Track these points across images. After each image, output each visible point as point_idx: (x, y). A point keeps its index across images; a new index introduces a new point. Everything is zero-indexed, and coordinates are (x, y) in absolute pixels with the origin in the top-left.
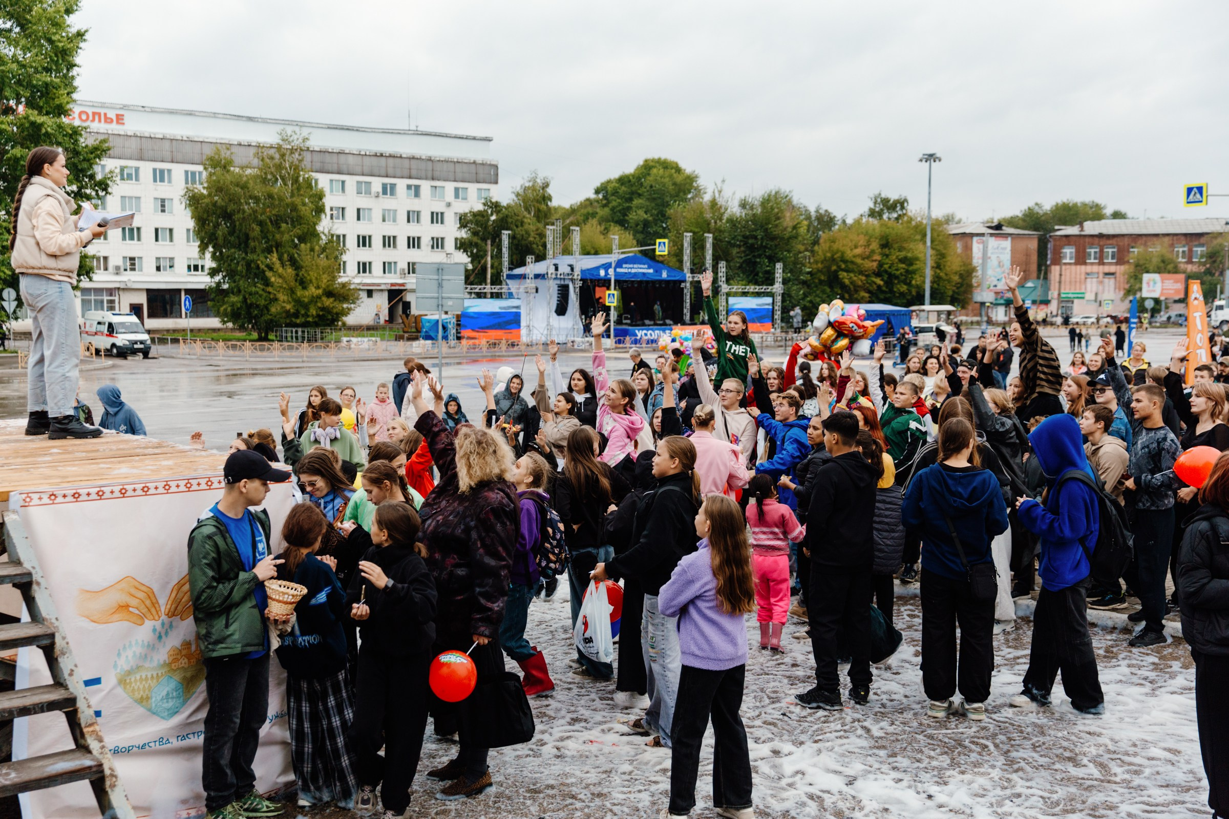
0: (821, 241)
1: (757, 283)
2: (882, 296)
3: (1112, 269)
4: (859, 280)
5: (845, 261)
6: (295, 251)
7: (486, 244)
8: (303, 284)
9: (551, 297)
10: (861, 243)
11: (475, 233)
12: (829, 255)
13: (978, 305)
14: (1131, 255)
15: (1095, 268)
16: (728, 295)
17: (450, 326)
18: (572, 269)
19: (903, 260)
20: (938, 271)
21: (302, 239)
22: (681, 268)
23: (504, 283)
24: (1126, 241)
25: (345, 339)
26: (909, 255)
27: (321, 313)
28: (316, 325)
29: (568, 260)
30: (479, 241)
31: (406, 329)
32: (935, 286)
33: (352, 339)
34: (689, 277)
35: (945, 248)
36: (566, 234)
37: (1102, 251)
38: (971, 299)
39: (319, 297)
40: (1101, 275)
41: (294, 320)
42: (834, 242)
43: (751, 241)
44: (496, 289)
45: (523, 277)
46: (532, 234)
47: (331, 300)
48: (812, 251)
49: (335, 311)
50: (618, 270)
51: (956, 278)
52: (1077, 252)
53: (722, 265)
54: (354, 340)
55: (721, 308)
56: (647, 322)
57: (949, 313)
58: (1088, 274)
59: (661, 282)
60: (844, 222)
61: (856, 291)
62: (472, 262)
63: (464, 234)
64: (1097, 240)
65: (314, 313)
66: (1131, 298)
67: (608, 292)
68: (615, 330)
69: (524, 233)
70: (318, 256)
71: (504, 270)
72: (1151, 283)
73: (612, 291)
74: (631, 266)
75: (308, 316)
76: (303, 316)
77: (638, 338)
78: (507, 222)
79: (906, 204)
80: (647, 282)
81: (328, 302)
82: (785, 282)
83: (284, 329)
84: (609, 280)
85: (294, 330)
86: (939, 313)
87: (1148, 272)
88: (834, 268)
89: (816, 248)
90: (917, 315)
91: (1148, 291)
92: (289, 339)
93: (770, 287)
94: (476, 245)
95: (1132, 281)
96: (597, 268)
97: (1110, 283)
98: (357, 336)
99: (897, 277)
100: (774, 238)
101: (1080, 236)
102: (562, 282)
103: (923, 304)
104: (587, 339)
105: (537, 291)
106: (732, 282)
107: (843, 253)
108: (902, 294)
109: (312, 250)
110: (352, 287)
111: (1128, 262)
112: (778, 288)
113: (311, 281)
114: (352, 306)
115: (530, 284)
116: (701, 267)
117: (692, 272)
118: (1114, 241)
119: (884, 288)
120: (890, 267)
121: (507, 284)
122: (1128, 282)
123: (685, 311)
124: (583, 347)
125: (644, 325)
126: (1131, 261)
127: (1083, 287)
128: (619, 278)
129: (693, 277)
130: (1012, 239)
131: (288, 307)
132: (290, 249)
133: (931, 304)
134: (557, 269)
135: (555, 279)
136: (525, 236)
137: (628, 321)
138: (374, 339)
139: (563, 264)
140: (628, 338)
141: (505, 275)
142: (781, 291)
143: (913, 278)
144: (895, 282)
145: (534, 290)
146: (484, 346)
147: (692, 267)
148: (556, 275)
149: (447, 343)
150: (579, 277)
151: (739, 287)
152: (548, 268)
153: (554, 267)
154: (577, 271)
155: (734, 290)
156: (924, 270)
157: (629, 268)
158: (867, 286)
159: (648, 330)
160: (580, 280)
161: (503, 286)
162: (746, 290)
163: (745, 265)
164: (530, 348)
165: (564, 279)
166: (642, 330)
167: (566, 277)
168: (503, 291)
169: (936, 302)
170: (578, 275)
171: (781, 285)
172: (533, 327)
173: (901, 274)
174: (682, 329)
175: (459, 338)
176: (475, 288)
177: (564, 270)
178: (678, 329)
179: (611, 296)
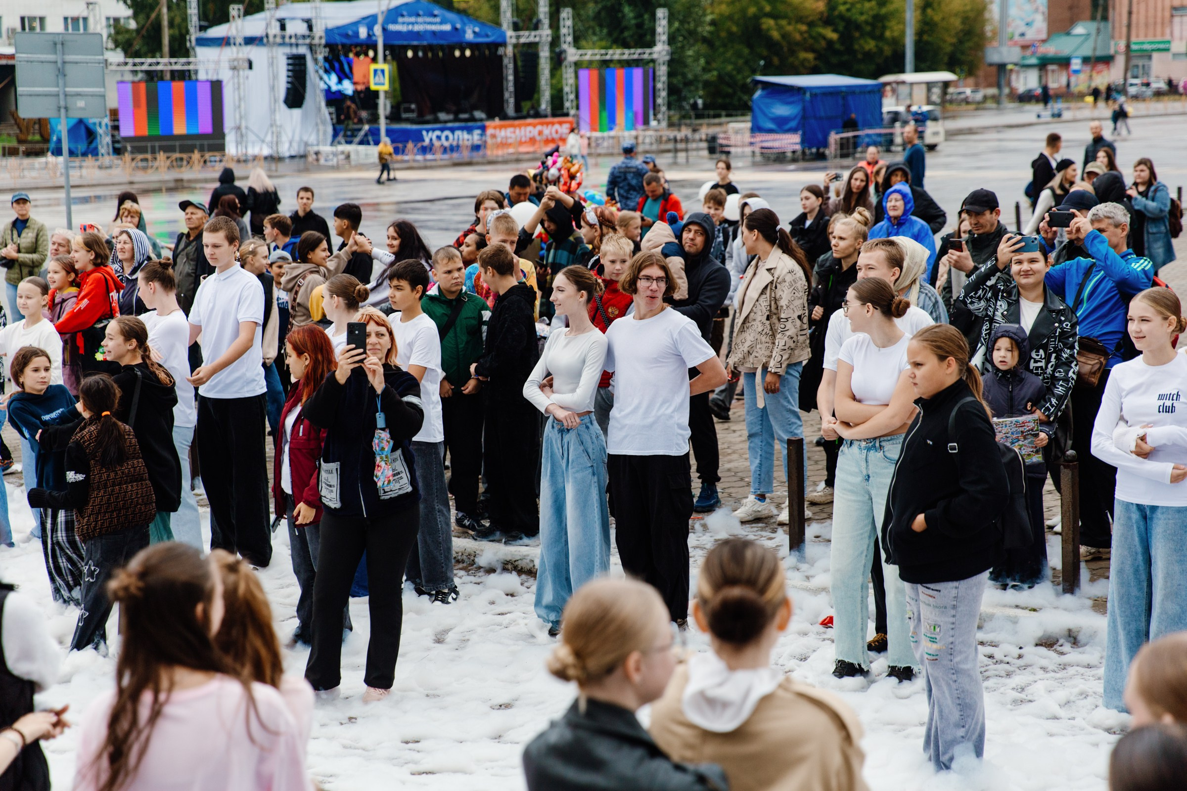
1: (626, 45)
2: (834, 60)
4: (796, 31)
9: (276, 77)
13: (994, 69)
17: (100, 131)
18: (310, 28)
22: (498, 24)
23: (192, 53)
29: (303, 10)
31: (22, 137)
34: (510, 35)
38: (983, 57)
44: (179, 64)
45: (224, 42)
50: (390, 27)
51: (956, 24)
53: (566, 14)
55: (567, 89)
56: (442, 116)
57: (946, 85)
58: (1175, 9)
59: (465, 45)
61: (793, 52)
62: (135, 16)
67: (373, 67)
71: (192, 30)
73: (381, 65)
74: (412, 19)
77: (428, 143)
80: (440, 47)
82: (671, 40)
84: (375, 45)
86: (929, 85)
90: (894, 91)
93: (648, 51)
96: (354, 24)
99: (858, 27)
102: (294, 51)
103: (902, 71)
104: (339, 148)
105: (250, 67)
106: (583, 43)
108: (868, 56)
112: (660, 50)
115: (238, 53)
116: (531, 19)
117: (516, 27)
119: (838, 46)
120: (848, 10)
121: (197, 56)
123: (507, 95)
124: (334, 162)
125: (437, 121)
127: (1168, 31)
128: (390, 40)
129: (518, 37)
133: (917, 69)
134: (283, 27)
135: (283, 44)
137: (413, 115)
139: (293, 19)
140: (410, 145)
141: (193, 38)
142: (667, 58)
143: (884, 28)
144: (857, 34)
145: (247, 65)
146: (162, 164)
147: (515, 19)
148: (283, 37)
149: (97, 160)
150: (323, 41)
151: (596, 51)
152: (267, 26)
153: (278, 24)
154: (319, 31)
155: (587, 58)
156: (904, 11)
157: (409, 24)
158: (811, 41)
159: (442, 130)
160: (325, 46)
161: (191, 59)
162: (608, 57)
163: (603, 14)
164: (242, 165)
165: (297, 45)
166: (434, 130)
167: (301, 41)
168: (191, 67)
169: (923, 66)
170: (321, 38)
171: (667, 47)
172: (247, 128)
173: (866, 22)
174: (501, 127)
175: (118, 151)
176: (142, 64)
177: (296, 28)
178: (495, 128)
179: (379, 73)
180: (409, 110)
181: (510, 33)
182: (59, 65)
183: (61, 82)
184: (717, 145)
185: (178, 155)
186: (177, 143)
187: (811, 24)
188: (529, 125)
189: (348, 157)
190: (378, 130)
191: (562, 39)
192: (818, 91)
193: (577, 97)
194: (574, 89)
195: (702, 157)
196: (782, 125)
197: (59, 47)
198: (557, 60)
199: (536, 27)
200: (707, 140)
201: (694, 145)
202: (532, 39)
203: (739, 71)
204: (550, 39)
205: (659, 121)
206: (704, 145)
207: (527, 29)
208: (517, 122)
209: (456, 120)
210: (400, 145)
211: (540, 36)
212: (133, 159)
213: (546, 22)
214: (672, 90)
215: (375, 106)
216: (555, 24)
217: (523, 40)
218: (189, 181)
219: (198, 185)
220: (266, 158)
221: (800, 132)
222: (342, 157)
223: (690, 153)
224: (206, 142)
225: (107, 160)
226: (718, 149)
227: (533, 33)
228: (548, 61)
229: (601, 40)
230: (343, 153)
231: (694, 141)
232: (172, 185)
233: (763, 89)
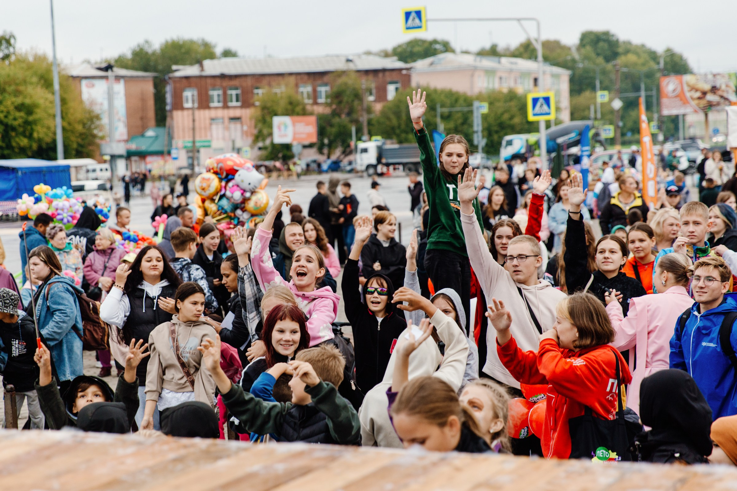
3: (237, 113)
14: (256, 97)
15: (220, 113)
19: (19, 108)
24: (249, 82)
26: (27, 101)
37: (225, 94)
38: (100, 150)
40: (226, 120)
51: (79, 128)
52: (200, 95)
58: (212, 119)
64: (218, 81)
66: (260, 144)
72: (283, 128)
79: (12, 41)
87: (276, 115)
91: (281, 136)
95: (260, 125)
97: (236, 130)
99: (14, 129)
101: (201, 77)
111: (253, 105)
118: (236, 82)
120: (6, 116)
122: (255, 127)
126: (257, 103)
127: (209, 134)
130: (126, 82)
143: (32, 130)
173: (19, 125)
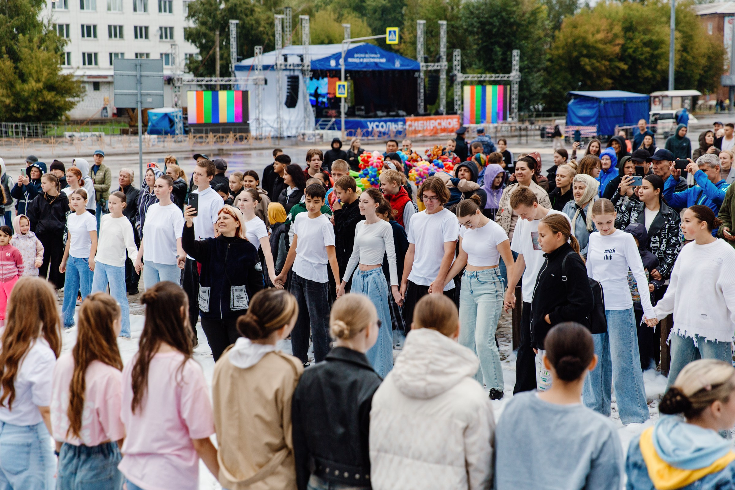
0: (563, 25)
1: (495, 72)
2: (625, 83)
4: (602, 65)
5: (586, 46)
6: (12, 42)
7: (215, 34)
8: (23, 77)
9: (280, 89)
10: (603, 28)
11: (203, 23)
12: (570, 40)
13: (727, 89)
16: (463, 83)
17: (176, 120)
18: (302, 60)
19: (648, 44)
20: (685, 54)
21: (22, 29)
22: (415, 58)
23: (232, 74)
25: (67, 134)
26: (654, 38)
27: (42, 107)
28: (37, 119)
29: (298, 49)
30: (207, 31)
31: (132, 123)
32: (682, 70)
33: (75, 134)
34: (422, 65)
35: (692, 29)
36: (295, 23)
38: (719, 82)
39: (40, 91)
41: (14, 114)
42: (575, 27)
43: (487, 27)
44: (224, 81)
45: (251, 68)
46: (263, 23)
47: (53, 93)
48: (553, 37)
49: (57, 105)
50: (350, 60)
51: (703, 61)
53: (457, 53)
54: (77, 135)
55: (456, 98)
56: (379, 113)
57: (695, 99)
59: (394, 71)
60: (587, 5)
61: (599, 77)
62: (201, 53)
63: (192, 24)
65: (35, 106)
67: (338, 83)
68: (346, 122)
69: (254, 22)
70: (39, 47)
71: (233, 61)
73: (343, 82)
74: (363, 55)
75: (29, 110)
76: (24, 110)
77: (370, 129)
78: (235, 11)
80: (380, 72)
81: (49, 96)
82: (521, 70)
83: (3, 124)
84: (339, 71)
85: (14, 125)
86: (683, 98)
88: (575, 54)
89: (557, 33)
90: (660, 101)
92: (10, 134)
93: (507, 75)
94: (205, 35)
96: (328, 59)
98: (80, 131)
99: (641, 62)
100: (512, 25)
102: (292, 73)
103: (667, 89)
104: (317, 132)
105: (266, 83)
106: (467, 70)
107: (584, 38)
108: (647, 80)
109: (31, 41)
110: (75, 79)
112: (515, 75)
113: (30, 74)
114: (76, 99)
115: (259, 75)
116: (435, 57)
117: (426, 60)
119: (628, 74)
120: (634, 52)
121: (235, 76)
123: (419, 101)
124: (313, 140)
125: (376, 116)
128: (349, 68)
129: (427, 66)
131: (8, 101)
132: (7, 41)
133: (676, 88)
134: (286, 60)
135: (286, 69)
136: (255, 26)
137: (361, 113)
138: (97, 133)
139: (292, 55)
140: (359, 131)
141: (233, 66)
142: (519, 80)
143: (657, 63)
144: (640, 67)
145: (263, 82)
146: (211, 140)
147: (426, 56)
148: (286, 65)
149: (173, 137)
150: (309, 68)
151: (475, 75)
152: (277, 58)
153: (283, 58)
154: (307, 62)
155: (469, 79)
156: (669, 54)
157: (360, 58)
158: (611, 71)
159: (380, 122)
160: (311, 71)
161: (232, 78)
162: (482, 79)
163: (482, 52)
164: (259, 141)
165: (294, 70)
166: (374, 121)
167: (296, 68)
168: (231, 83)
169: (680, 86)
170: (308, 66)
171: (518, 73)
172: (263, 119)
173: (646, 59)
174: (415, 120)
175: (186, 132)
176: (202, 80)
177: (294, 60)
178: (411, 121)
179: (342, 87)
180: (360, 110)
181: (422, 64)
182: (138, 77)
183: (139, 87)
184: (545, 132)
185: (221, 135)
186: (221, 128)
187: (611, 60)
188: (432, 119)
189: (322, 137)
190: (340, 121)
191: (454, 68)
192: (609, 100)
193: (462, 103)
194: (460, 98)
195: (537, 140)
196: (585, 121)
197: (138, 67)
198: (451, 80)
199: (438, 61)
200: (539, 130)
201: (532, 133)
202: (435, 68)
203: (565, 89)
204: (446, 67)
205: (513, 118)
206: (539, 133)
207: (433, 61)
208: (425, 117)
209: (388, 116)
210: (353, 130)
211: (441, 66)
212: (194, 137)
213: (444, 57)
214: (521, 99)
215: (339, 107)
216: (450, 59)
217: (430, 68)
218: (227, 150)
219: (232, 153)
220: (273, 138)
221: (597, 125)
222: (318, 137)
223: (529, 138)
224: (237, 127)
225: (181, 137)
226: (546, 135)
227: (436, 64)
228: (445, 81)
229: (479, 68)
230: (319, 134)
231: (531, 130)
232: (216, 152)
233: (575, 99)
